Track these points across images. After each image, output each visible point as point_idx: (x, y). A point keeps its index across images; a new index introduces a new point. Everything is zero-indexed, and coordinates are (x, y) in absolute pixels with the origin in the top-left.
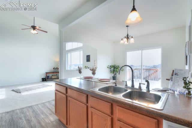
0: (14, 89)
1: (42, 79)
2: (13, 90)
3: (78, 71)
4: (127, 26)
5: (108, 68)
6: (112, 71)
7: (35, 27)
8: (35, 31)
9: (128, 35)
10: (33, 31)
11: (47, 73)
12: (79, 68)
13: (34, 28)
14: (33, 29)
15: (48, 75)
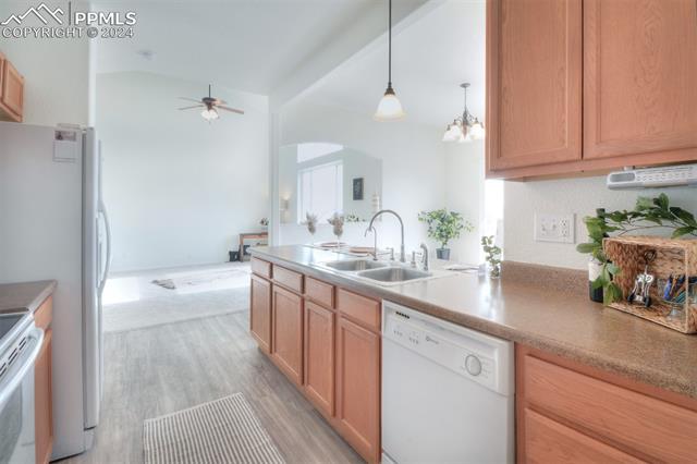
0: (159, 279)
1: (230, 253)
2: (155, 282)
3: (306, 227)
4: (464, 86)
5: (421, 219)
6: (434, 229)
7: (214, 100)
8: (212, 111)
9: (465, 114)
10: (207, 114)
11: (243, 236)
12: (308, 217)
13: (209, 103)
14: (206, 107)
15: (246, 241)
